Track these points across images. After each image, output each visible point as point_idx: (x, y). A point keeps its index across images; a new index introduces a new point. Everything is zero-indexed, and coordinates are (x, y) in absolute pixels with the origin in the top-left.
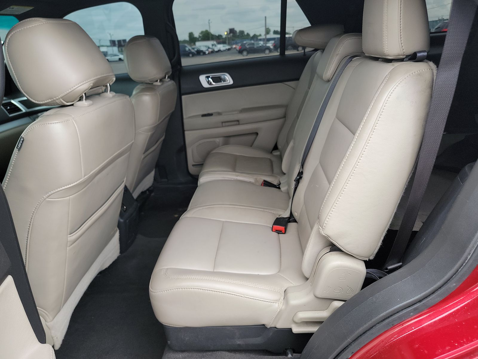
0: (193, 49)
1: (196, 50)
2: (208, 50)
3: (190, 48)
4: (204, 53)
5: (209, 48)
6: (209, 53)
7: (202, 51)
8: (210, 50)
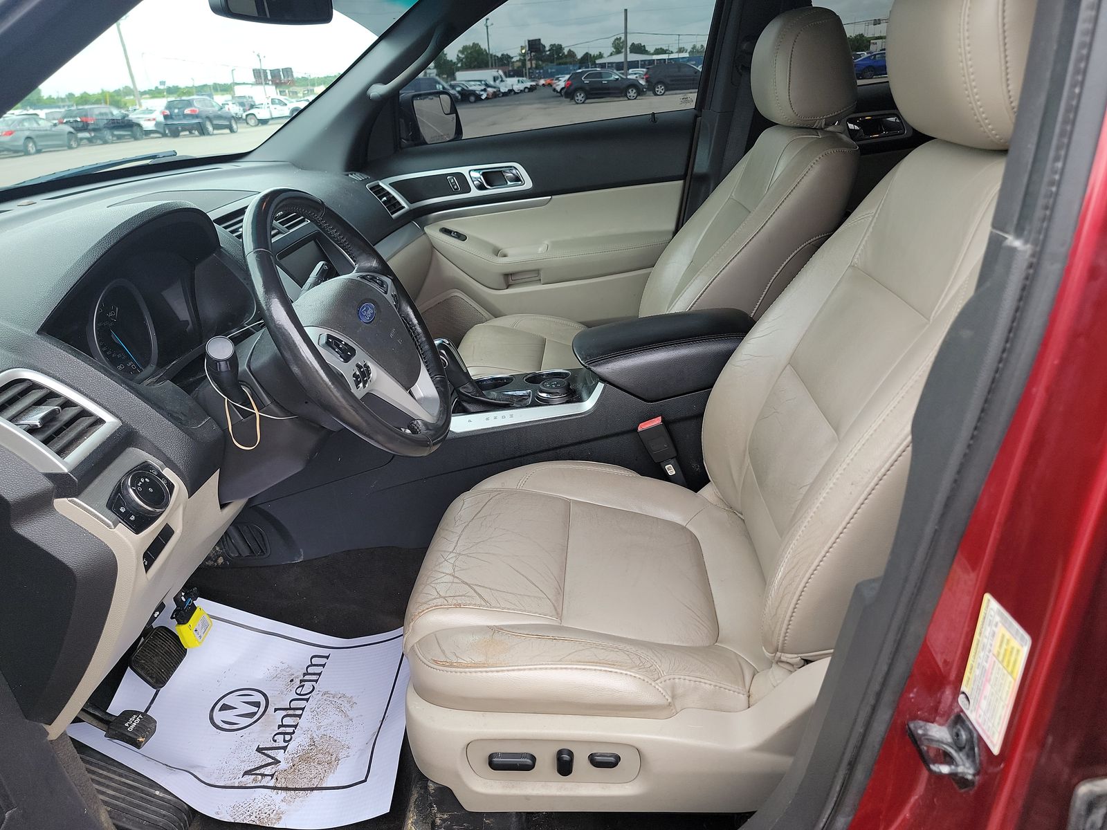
0: (453, 87)
1: (459, 89)
2: (485, 90)
3: (446, 86)
4: (478, 98)
5: (487, 85)
6: (487, 98)
7: (473, 93)
8: (490, 90)
